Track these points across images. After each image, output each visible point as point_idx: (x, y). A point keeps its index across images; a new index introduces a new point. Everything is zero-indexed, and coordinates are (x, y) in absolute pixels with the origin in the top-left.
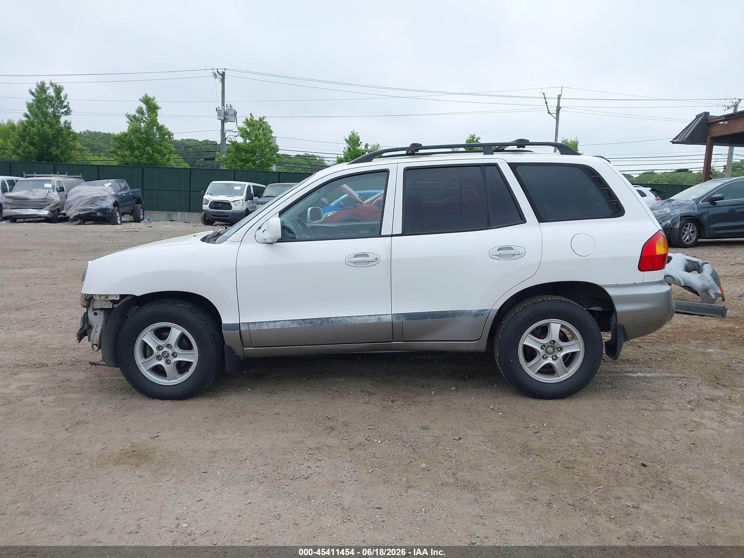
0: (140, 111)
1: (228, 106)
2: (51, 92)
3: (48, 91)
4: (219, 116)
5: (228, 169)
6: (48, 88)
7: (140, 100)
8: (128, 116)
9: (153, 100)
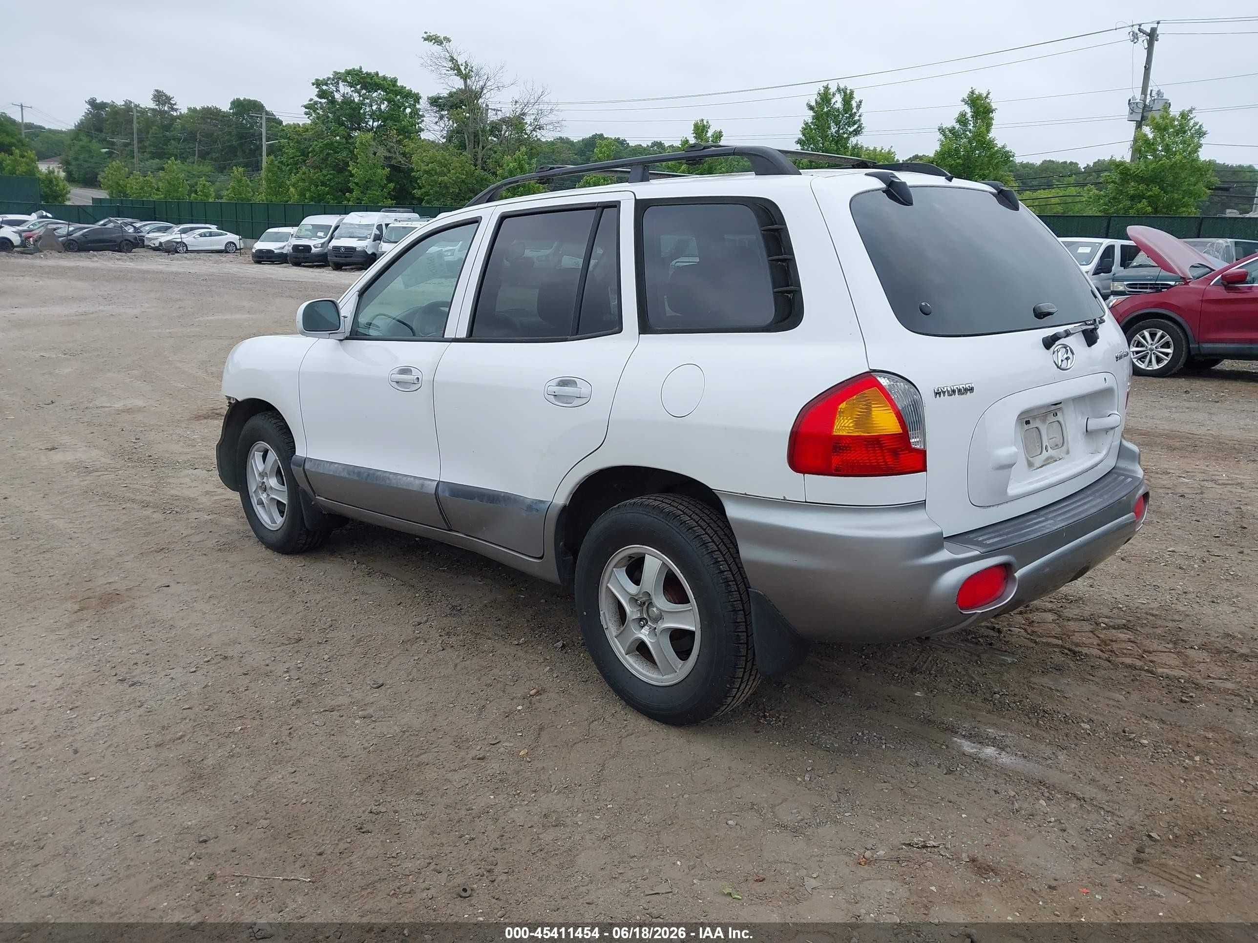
0: (962, 120)
1: (1154, 94)
2: (838, 102)
3: (833, 101)
4: (1131, 113)
5: (1099, 214)
6: (834, 95)
7: (963, 100)
8: (942, 130)
9: (987, 97)
